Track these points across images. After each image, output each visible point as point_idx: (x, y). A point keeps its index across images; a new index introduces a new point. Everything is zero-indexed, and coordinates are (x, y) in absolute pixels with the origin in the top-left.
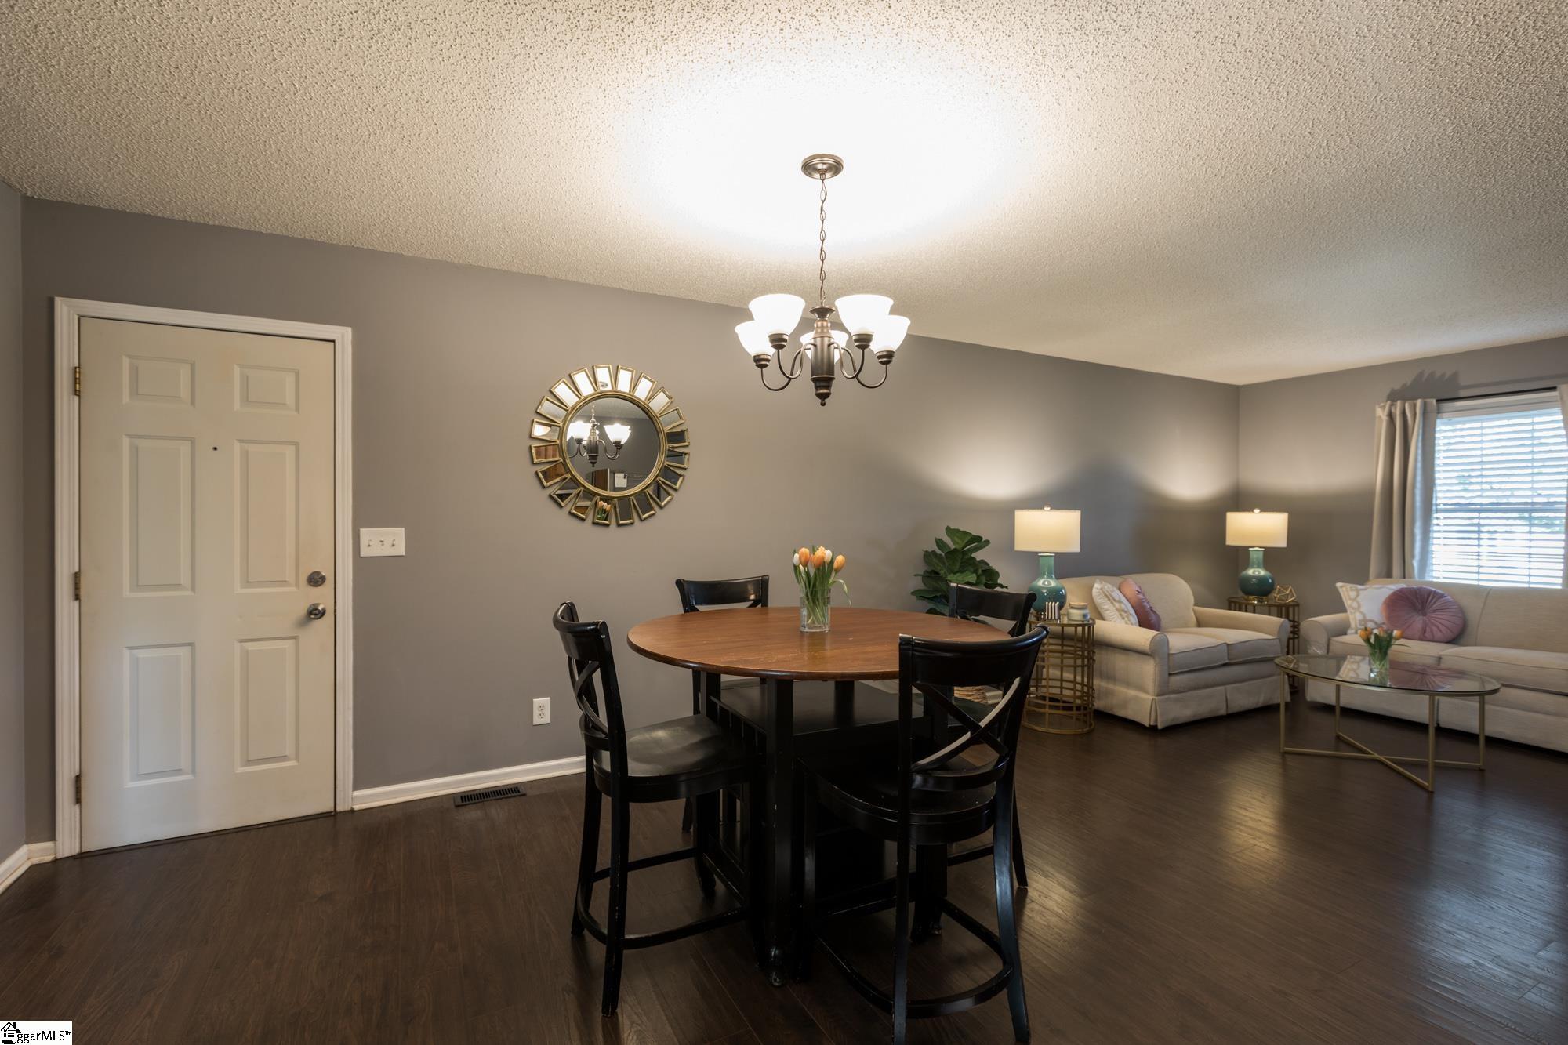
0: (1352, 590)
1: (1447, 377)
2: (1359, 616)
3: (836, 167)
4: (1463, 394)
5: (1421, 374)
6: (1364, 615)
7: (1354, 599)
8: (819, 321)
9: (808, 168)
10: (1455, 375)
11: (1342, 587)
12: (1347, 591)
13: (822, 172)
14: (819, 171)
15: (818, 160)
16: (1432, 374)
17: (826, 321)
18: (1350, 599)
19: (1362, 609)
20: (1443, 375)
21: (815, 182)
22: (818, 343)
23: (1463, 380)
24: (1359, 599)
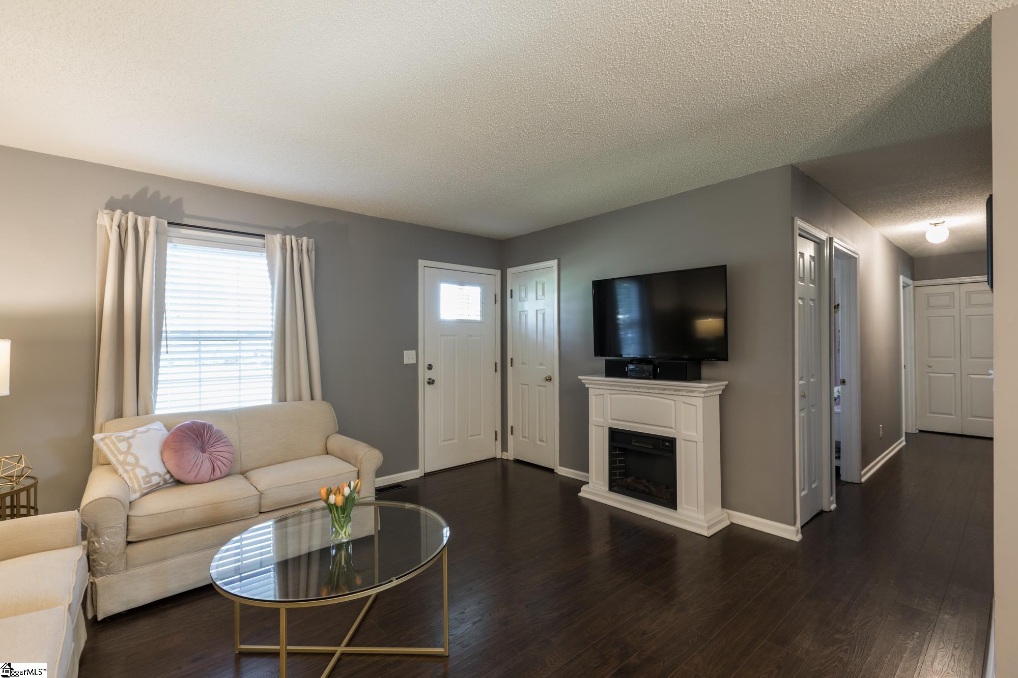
0: (120, 441)
1: (171, 201)
2: (140, 473)
4: (186, 221)
5: (145, 190)
6: (146, 469)
7: (128, 452)
10: (179, 202)
11: (102, 439)
12: (114, 444)
16: (157, 194)
18: (121, 453)
19: (142, 463)
20: (168, 198)
23: (188, 209)
24: (133, 450)
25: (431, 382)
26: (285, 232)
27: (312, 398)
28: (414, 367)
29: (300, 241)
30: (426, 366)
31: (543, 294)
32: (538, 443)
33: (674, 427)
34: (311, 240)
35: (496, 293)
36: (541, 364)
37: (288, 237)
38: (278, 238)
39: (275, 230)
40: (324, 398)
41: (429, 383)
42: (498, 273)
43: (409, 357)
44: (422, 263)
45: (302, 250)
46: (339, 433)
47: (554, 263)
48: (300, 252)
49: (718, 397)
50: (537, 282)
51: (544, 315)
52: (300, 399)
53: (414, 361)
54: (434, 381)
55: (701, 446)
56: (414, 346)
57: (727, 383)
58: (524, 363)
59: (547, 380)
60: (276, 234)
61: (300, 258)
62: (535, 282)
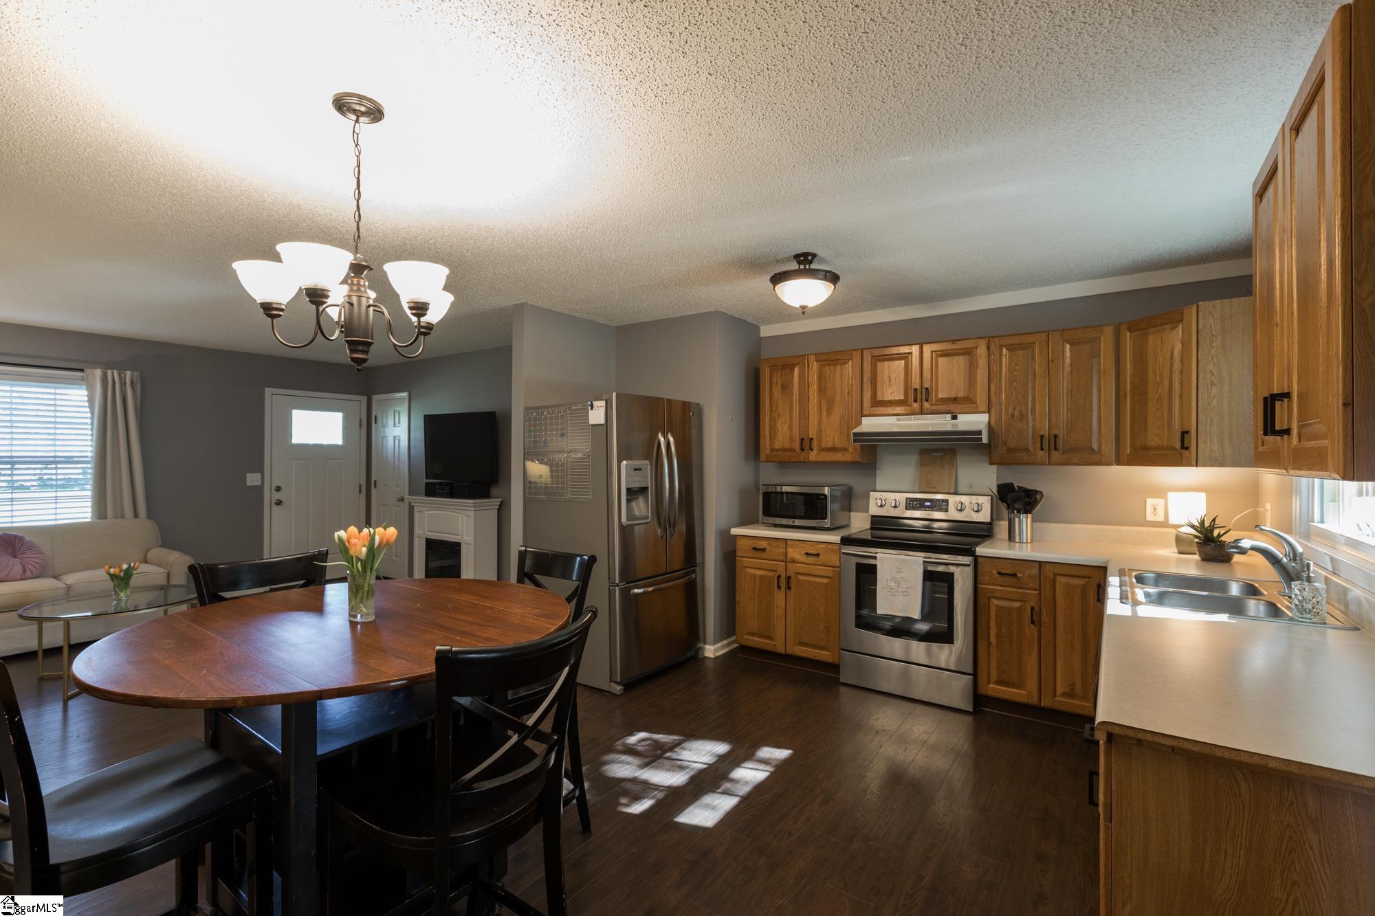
3: (376, 113)
8: (353, 277)
9: (341, 104)
13: (358, 114)
14: (354, 112)
15: (355, 100)
17: (362, 278)
21: (347, 122)
22: (355, 300)
25: (279, 503)
26: (107, 366)
27: (136, 516)
28: (260, 489)
29: (123, 375)
30: (273, 487)
31: (399, 422)
32: (394, 558)
33: (460, 534)
34: (136, 373)
35: (362, 418)
36: (397, 486)
37: (109, 372)
38: (98, 373)
39: (94, 364)
40: (150, 516)
41: (277, 504)
42: (364, 399)
43: (252, 479)
44: (268, 391)
45: (125, 383)
46: (163, 546)
47: (405, 394)
48: (123, 384)
49: (496, 511)
50: (394, 411)
51: (399, 441)
52: (123, 517)
53: (259, 483)
54: (281, 502)
55: (472, 547)
56: (260, 469)
57: (501, 500)
58: (384, 486)
59: (399, 500)
60: (96, 368)
61: (123, 389)
62: (393, 411)
